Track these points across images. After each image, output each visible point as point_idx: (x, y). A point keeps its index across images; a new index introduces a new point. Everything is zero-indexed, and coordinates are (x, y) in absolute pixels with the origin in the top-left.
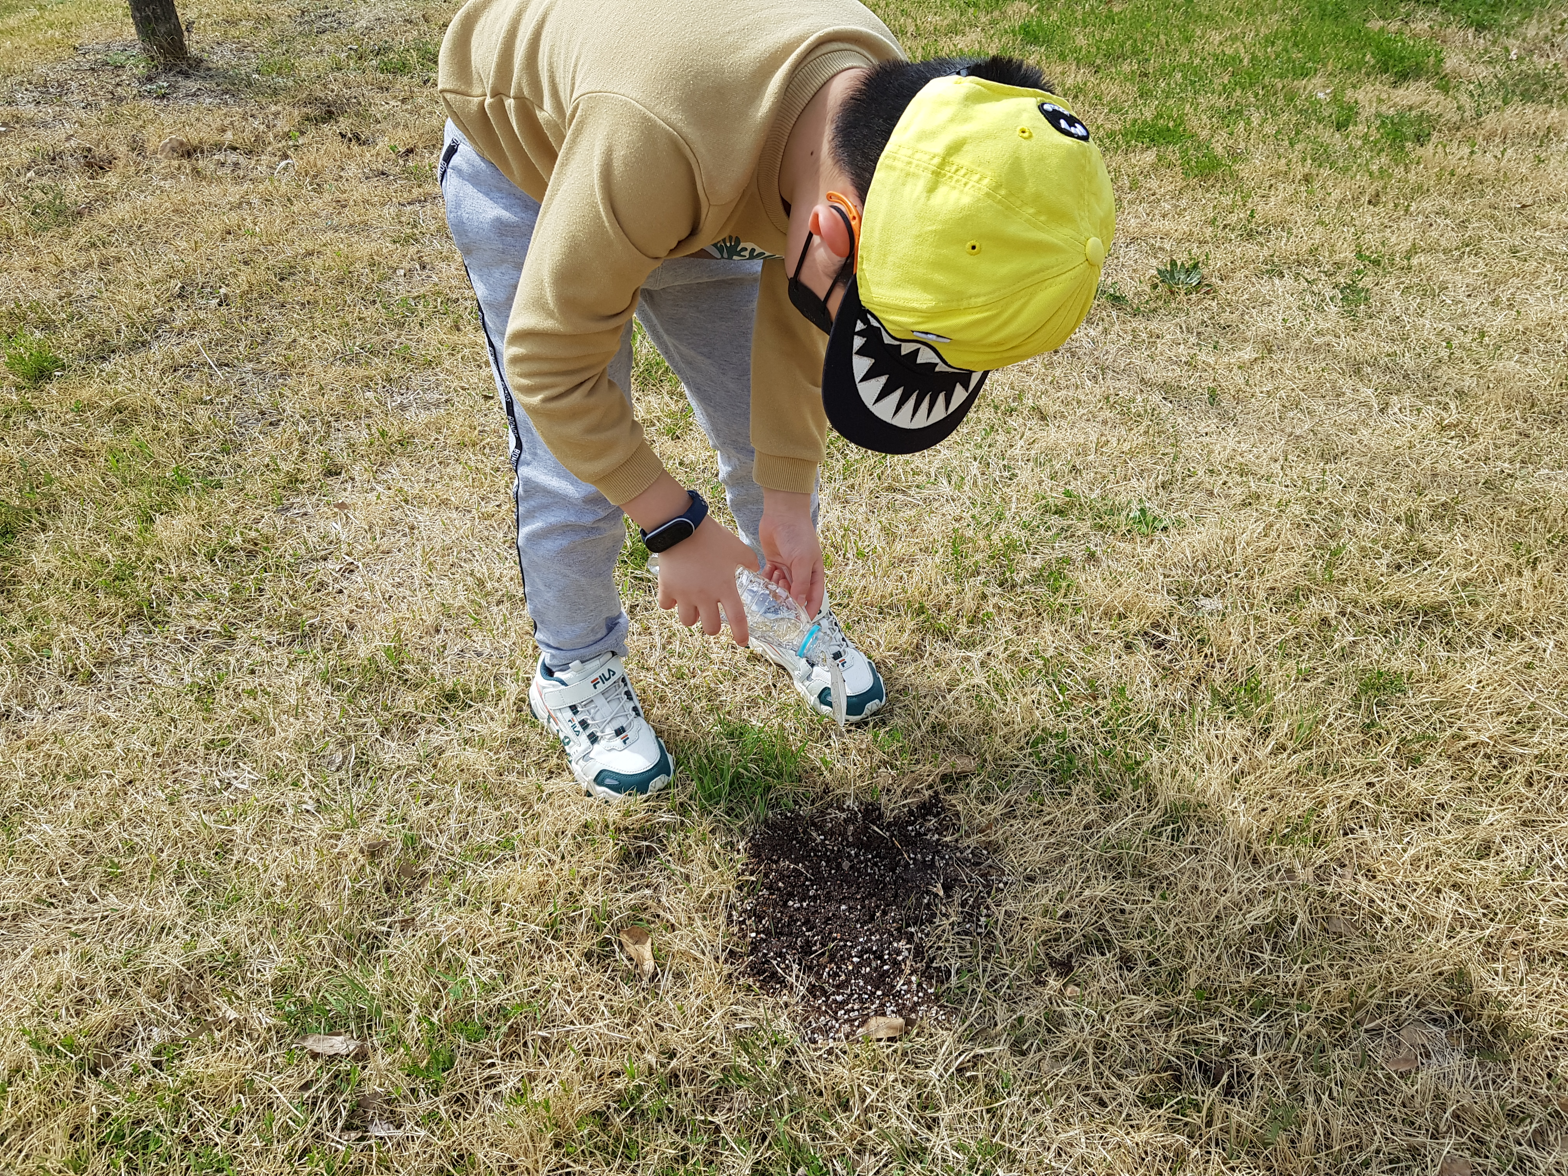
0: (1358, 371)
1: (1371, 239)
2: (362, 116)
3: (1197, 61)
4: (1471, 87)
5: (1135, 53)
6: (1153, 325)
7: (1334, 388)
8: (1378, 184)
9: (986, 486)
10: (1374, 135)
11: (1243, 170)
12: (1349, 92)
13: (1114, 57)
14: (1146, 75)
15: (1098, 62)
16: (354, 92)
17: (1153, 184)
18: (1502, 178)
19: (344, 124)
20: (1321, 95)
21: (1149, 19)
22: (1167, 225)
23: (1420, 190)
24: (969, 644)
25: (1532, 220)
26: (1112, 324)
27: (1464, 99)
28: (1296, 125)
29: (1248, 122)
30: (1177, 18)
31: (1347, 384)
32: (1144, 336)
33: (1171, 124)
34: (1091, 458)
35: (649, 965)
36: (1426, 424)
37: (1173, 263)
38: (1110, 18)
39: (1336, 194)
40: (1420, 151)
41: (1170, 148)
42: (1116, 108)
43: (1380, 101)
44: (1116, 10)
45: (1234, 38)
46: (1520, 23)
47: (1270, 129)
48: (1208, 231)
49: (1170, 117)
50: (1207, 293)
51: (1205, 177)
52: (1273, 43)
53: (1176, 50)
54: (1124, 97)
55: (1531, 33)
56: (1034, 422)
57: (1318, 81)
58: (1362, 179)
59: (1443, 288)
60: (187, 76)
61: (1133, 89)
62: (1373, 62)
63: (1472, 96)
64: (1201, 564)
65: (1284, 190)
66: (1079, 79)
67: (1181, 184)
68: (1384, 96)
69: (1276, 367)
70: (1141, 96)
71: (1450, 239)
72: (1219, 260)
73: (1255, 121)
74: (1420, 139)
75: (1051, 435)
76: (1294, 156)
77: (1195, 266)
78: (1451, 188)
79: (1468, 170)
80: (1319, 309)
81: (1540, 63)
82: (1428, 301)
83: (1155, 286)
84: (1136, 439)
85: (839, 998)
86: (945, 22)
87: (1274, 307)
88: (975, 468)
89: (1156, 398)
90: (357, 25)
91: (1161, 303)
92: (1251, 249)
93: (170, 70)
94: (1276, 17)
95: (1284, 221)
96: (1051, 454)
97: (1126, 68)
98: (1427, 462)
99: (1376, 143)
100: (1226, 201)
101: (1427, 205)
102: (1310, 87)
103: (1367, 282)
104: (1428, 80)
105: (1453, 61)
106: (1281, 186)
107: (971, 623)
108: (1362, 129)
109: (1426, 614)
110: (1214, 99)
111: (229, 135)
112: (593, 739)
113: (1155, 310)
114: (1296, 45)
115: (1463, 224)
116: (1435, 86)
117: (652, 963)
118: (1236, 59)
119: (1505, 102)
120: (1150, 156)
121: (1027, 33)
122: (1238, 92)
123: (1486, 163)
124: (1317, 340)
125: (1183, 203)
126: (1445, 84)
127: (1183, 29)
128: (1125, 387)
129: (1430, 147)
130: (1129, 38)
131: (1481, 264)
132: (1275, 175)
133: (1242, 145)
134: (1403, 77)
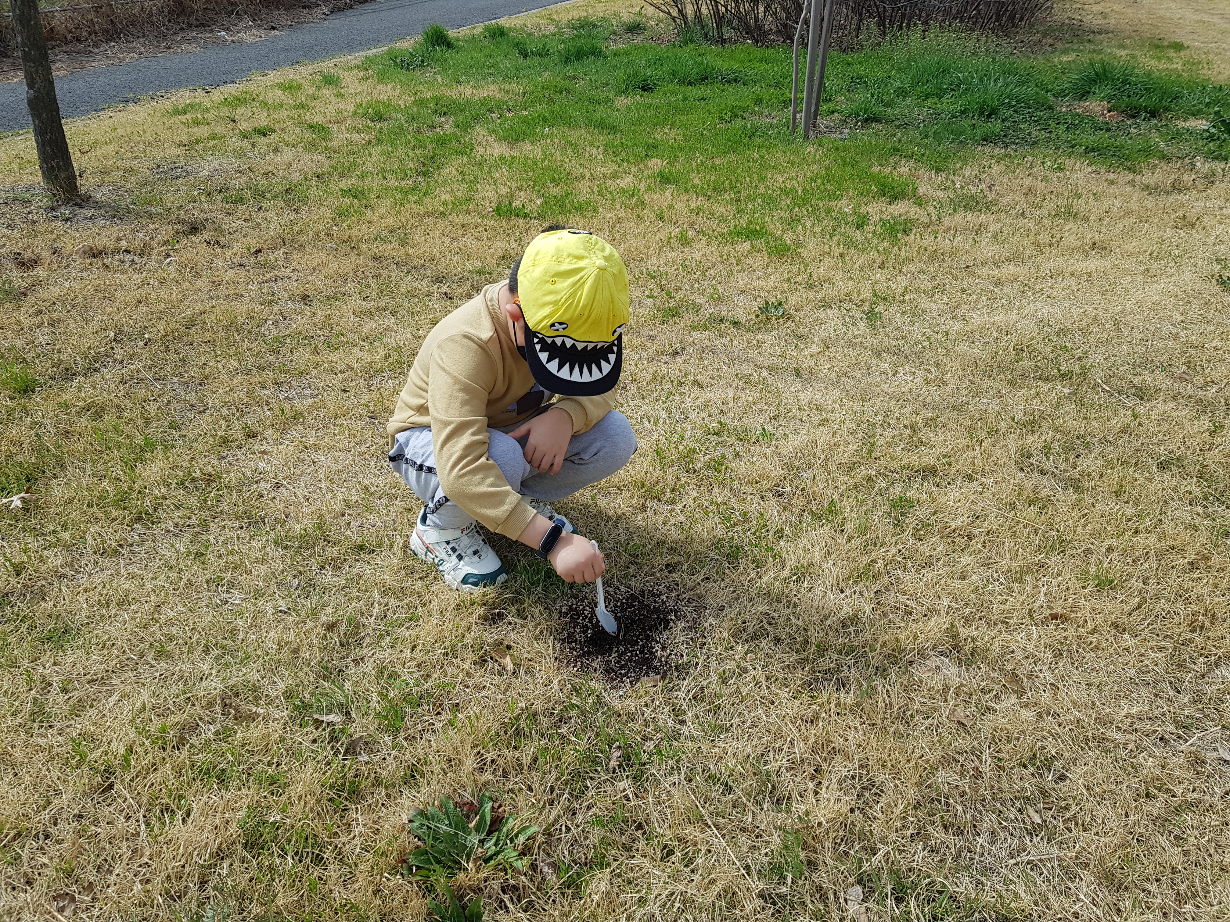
0: (879, 355)
1: (881, 287)
2: (218, 230)
3: (770, 192)
4: (935, 203)
5: (732, 187)
6: (760, 336)
7: (866, 365)
8: (883, 257)
9: (671, 423)
10: (879, 230)
11: (804, 252)
12: (863, 207)
13: (719, 190)
14: (739, 201)
15: (709, 193)
16: (209, 216)
17: (751, 261)
18: (954, 252)
19: (206, 235)
20: (847, 210)
21: (738, 168)
22: (761, 283)
23: (908, 259)
24: (672, 502)
25: (972, 274)
26: (735, 337)
27: (931, 210)
28: (833, 226)
29: (804, 226)
30: (755, 168)
31: (873, 362)
32: (754, 342)
33: (758, 228)
34: (731, 405)
35: (510, 667)
36: (918, 380)
37: (767, 303)
38: (714, 167)
39: (859, 264)
40: (907, 238)
41: (759, 241)
42: (723, 219)
43: (882, 212)
44: (717, 163)
45: (791, 179)
46: (961, 168)
47: (817, 229)
48: (786, 285)
49: (757, 224)
50: (788, 318)
51: (781, 257)
52: (815, 181)
53: (756, 186)
54: (727, 214)
55: (967, 174)
56: (695, 389)
57: (844, 202)
58: (874, 255)
59: (924, 311)
60: (81, 207)
61: (732, 208)
62: (876, 190)
63: (936, 208)
64: (799, 454)
65: (828, 262)
66: (698, 203)
67: (767, 260)
68: (884, 209)
69: (832, 355)
70: (738, 213)
71: (928, 285)
72: (794, 300)
73: (808, 225)
74: (905, 232)
75: (707, 394)
76: (833, 243)
77: (780, 304)
78: (925, 259)
79: (935, 247)
80: (854, 325)
81: (974, 190)
82: (916, 319)
83: (758, 316)
84: (755, 394)
85: (623, 672)
86: (609, 172)
87: (828, 325)
88: (664, 414)
89: (765, 373)
90: (201, 174)
91: (762, 325)
92: (812, 295)
93: (68, 203)
94: (815, 166)
95: (830, 279)
96: (706, 405)
97: (727, 196)
98: (921, 398)
99: (880, 234)
100: (795, 269)
101: (912, 268)
102: (839, 205)
103: (879, 309)
104: (909, 199)
105: (923, 189)
106: (826, 260)
107: (673, 490)
108: (871, 228)
109: (924, 472)
110: (782, 213)
111: (124, 243)
112: (460, 557)
113: (759, 328)
114: (829, 181)
115: (934, 278)
116: (914, 203)
117: (512, 666)
118: (793, 190)
119: (955, 210)
120: (747, 246)
121: (663, 177)
122: (797, 209)
123: (945, 244)
124: (853, 341)
125: (770, 271)
126: (920, 202)
127: (759, 173)
128: (746, 369)
129: (912, 236)
130: (727, 179)
131: (945, 298)
132: (823, 254)
133: (802, 238)
134: (894, 199)
